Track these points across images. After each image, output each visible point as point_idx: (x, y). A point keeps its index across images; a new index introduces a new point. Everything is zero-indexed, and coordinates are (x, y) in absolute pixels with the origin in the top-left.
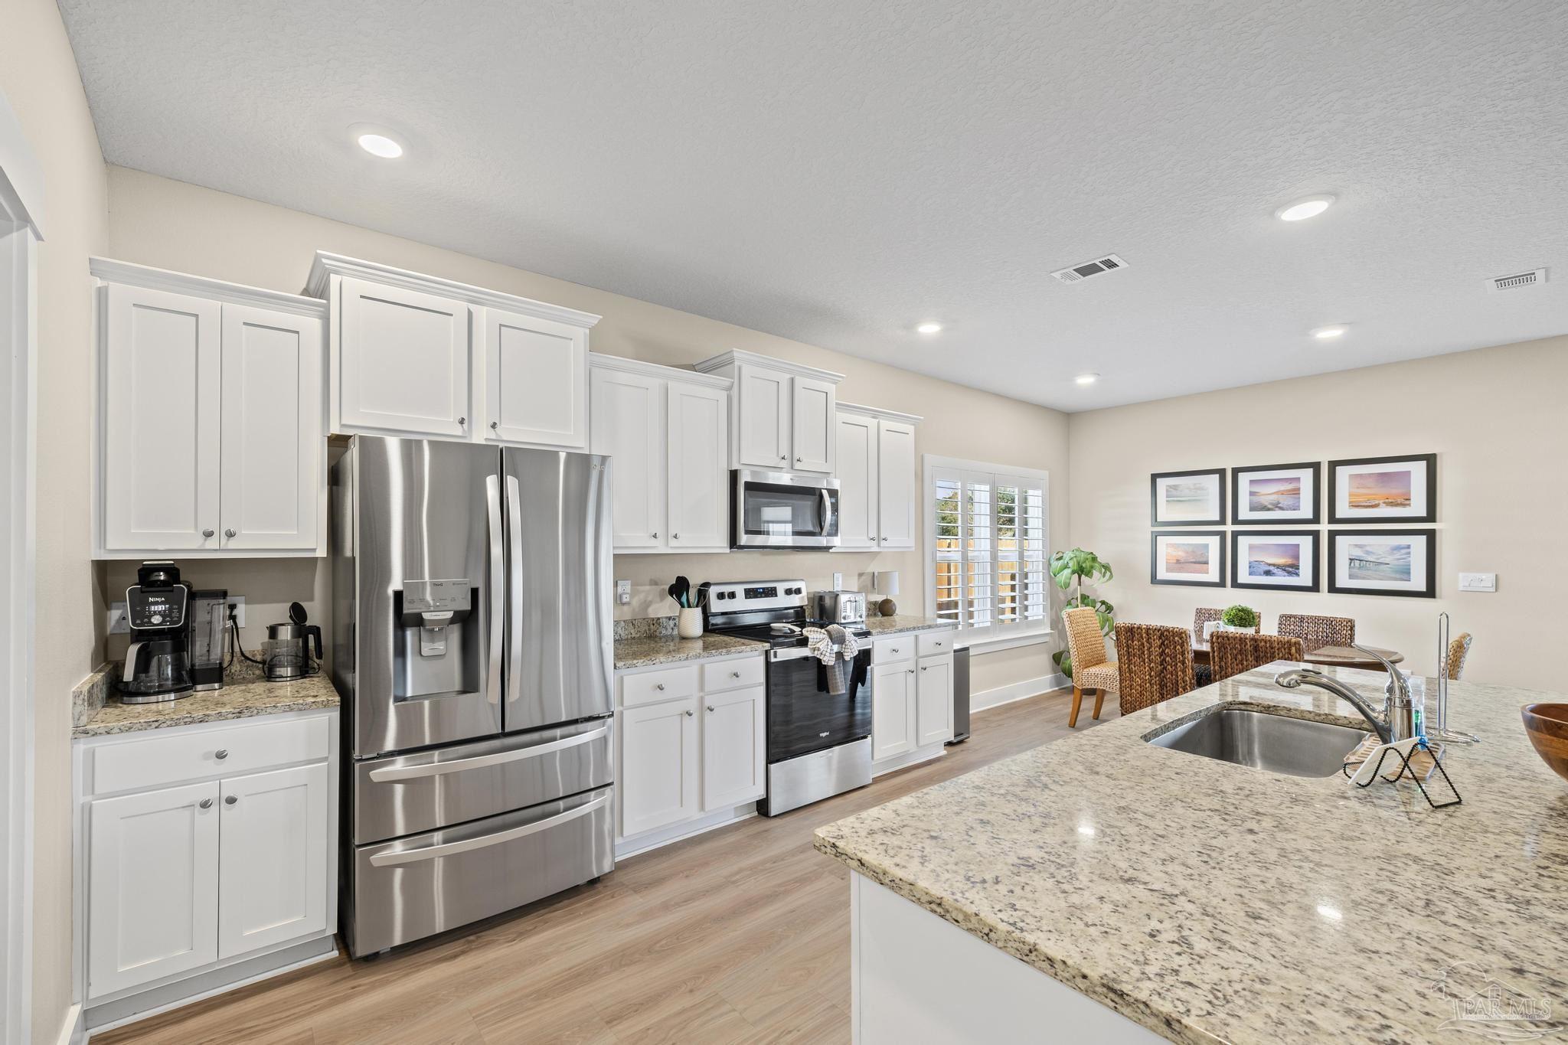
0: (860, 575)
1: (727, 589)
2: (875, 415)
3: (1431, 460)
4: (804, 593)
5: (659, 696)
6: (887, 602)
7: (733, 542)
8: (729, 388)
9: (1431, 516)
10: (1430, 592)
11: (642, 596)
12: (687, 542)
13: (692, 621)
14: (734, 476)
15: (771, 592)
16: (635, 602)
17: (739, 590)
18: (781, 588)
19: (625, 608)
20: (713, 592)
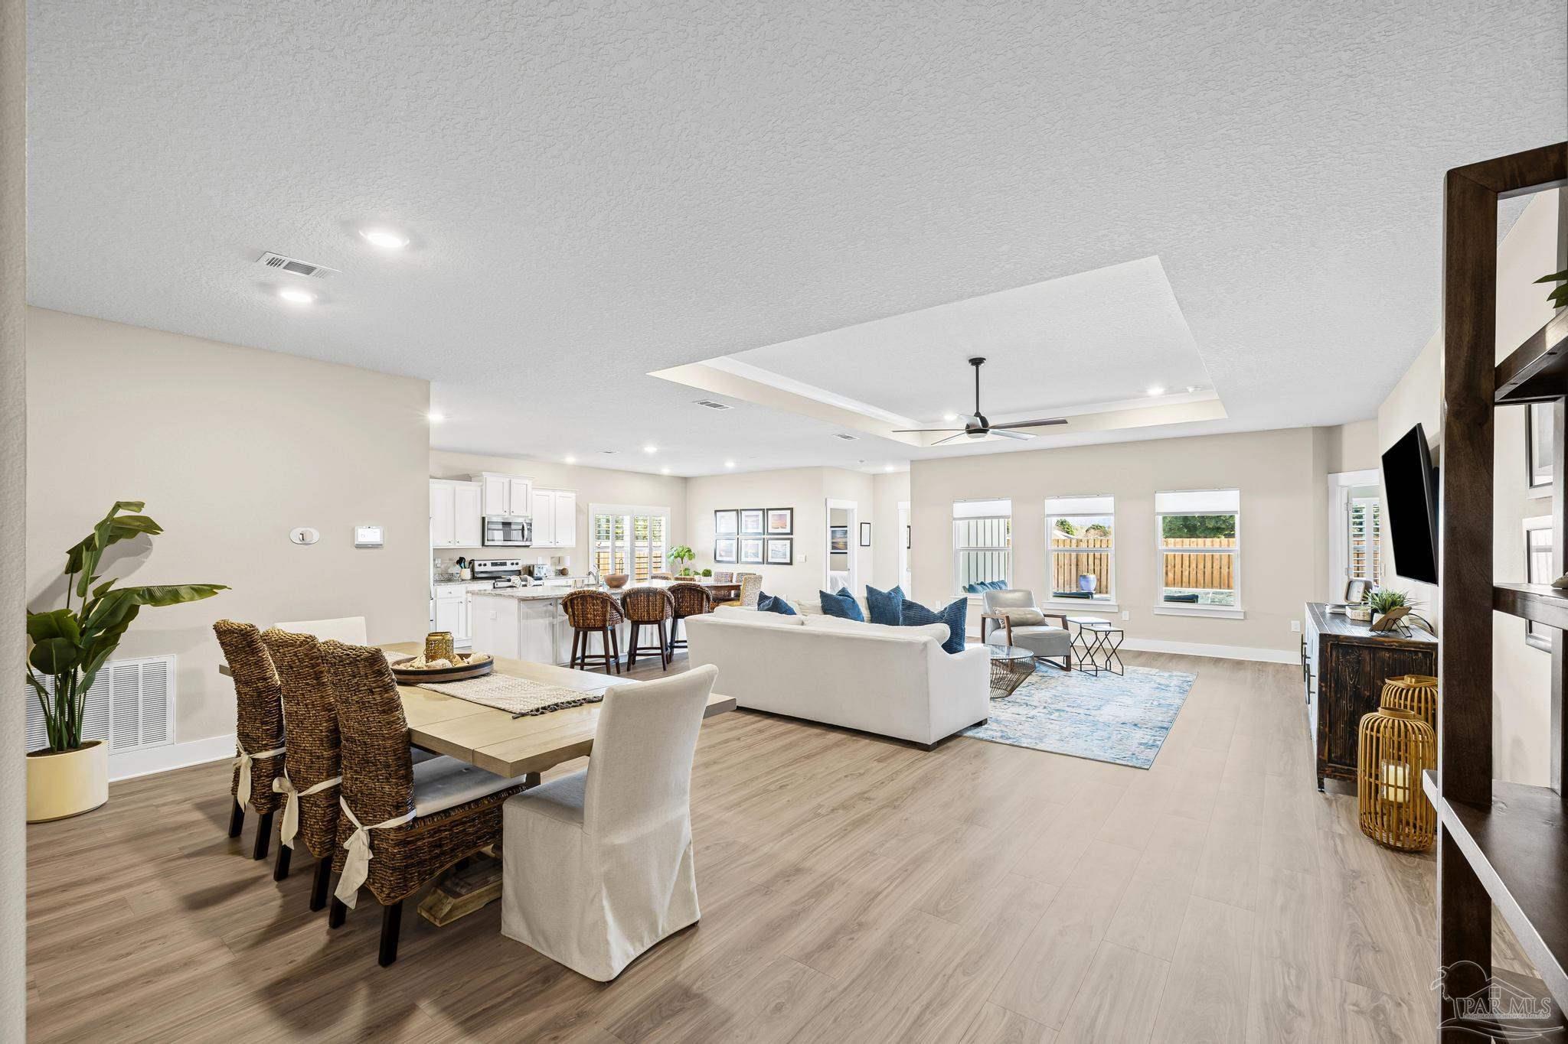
0: (552, 558)
1: (483, 563)
2: (554, 490)
3: (791, 510)
4: (520, 564)
5: (450, 595)
6: (564, 569)
7: (483, 544)
8: (482, 486)
9: (791, 533)
10: (791, 563)
11: (446, 565)
12: (464, 543)
13: (467, 573)
14: (483, 519)
15: (504, 564)
16: (443, 567)
17: (489, 563)
18: (509, 563)
19: (439, 569)
20: (476, 563)
